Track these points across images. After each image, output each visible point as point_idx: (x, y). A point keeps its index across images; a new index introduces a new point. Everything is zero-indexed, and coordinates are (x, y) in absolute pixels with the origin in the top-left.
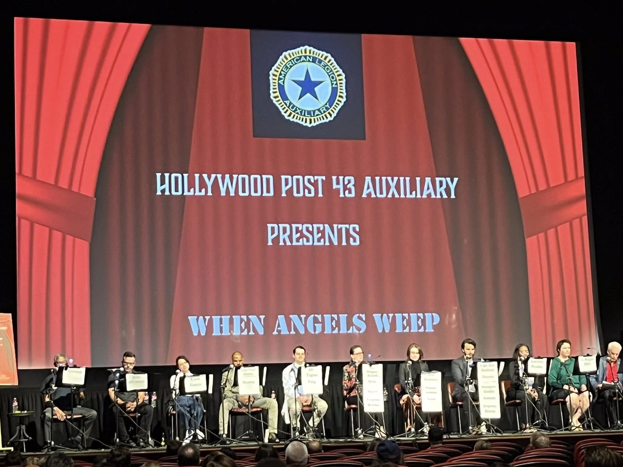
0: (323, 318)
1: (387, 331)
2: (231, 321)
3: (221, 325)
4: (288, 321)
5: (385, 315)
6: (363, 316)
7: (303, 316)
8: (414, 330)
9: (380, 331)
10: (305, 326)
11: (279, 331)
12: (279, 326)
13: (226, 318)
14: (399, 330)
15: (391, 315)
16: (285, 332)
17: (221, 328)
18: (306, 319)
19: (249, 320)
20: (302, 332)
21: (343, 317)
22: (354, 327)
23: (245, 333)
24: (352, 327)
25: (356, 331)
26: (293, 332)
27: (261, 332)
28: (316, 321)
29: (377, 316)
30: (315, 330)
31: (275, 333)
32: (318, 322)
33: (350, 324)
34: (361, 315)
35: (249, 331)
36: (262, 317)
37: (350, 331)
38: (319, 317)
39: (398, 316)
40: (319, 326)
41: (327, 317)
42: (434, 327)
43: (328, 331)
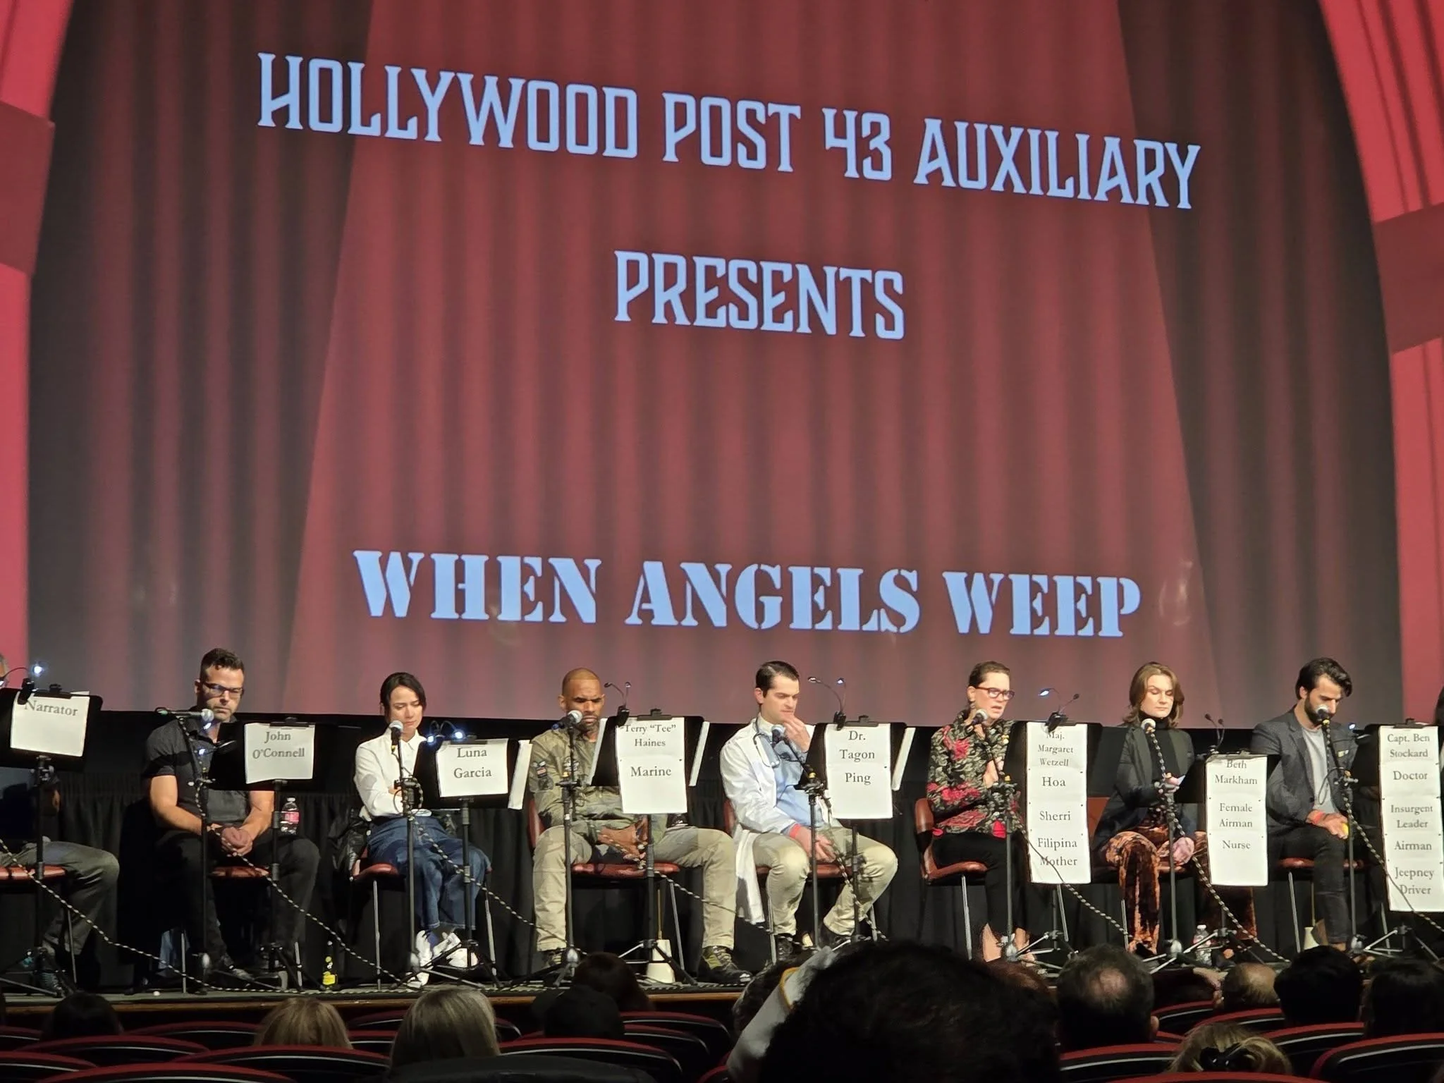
0: (787, 579)
1: (984, 627)
2: (493, 576)
3: (460, 586)
4: (677, 583)
5: (979, 578)
6: (912, 577)
7: (723, 569)
8: (1066, 627)
9: (964, 627)
10: (730, 600)
11: (647, 615)
12: (646, 598)
13: (475, 565)
14: (1021, 625)
15: (997, 578)
16: (664, 615)
17: (460, 597)
18: (733, 578)
19: (550, 572)
20: (719, 617)
21: (850, 579)
22: (883, 611)
23: (537, 615)
24: (875, 612)
25: (887, 625)
26: (690, 621)
27: (587, 611)
28: (763, 586)
29: (955, 580)
30: (760, 615)
31: (634, 619)
32: (771, 591)
33: (870, 601)
34: (904, 573)
35: (548, 611)
36: (593, 564)
37: (871, 626)
38: (775, 573)
39: (1020, 583)
40: (773, 605)
41: (801, 576)
42: (1123, 620)
43: (802, 620)
